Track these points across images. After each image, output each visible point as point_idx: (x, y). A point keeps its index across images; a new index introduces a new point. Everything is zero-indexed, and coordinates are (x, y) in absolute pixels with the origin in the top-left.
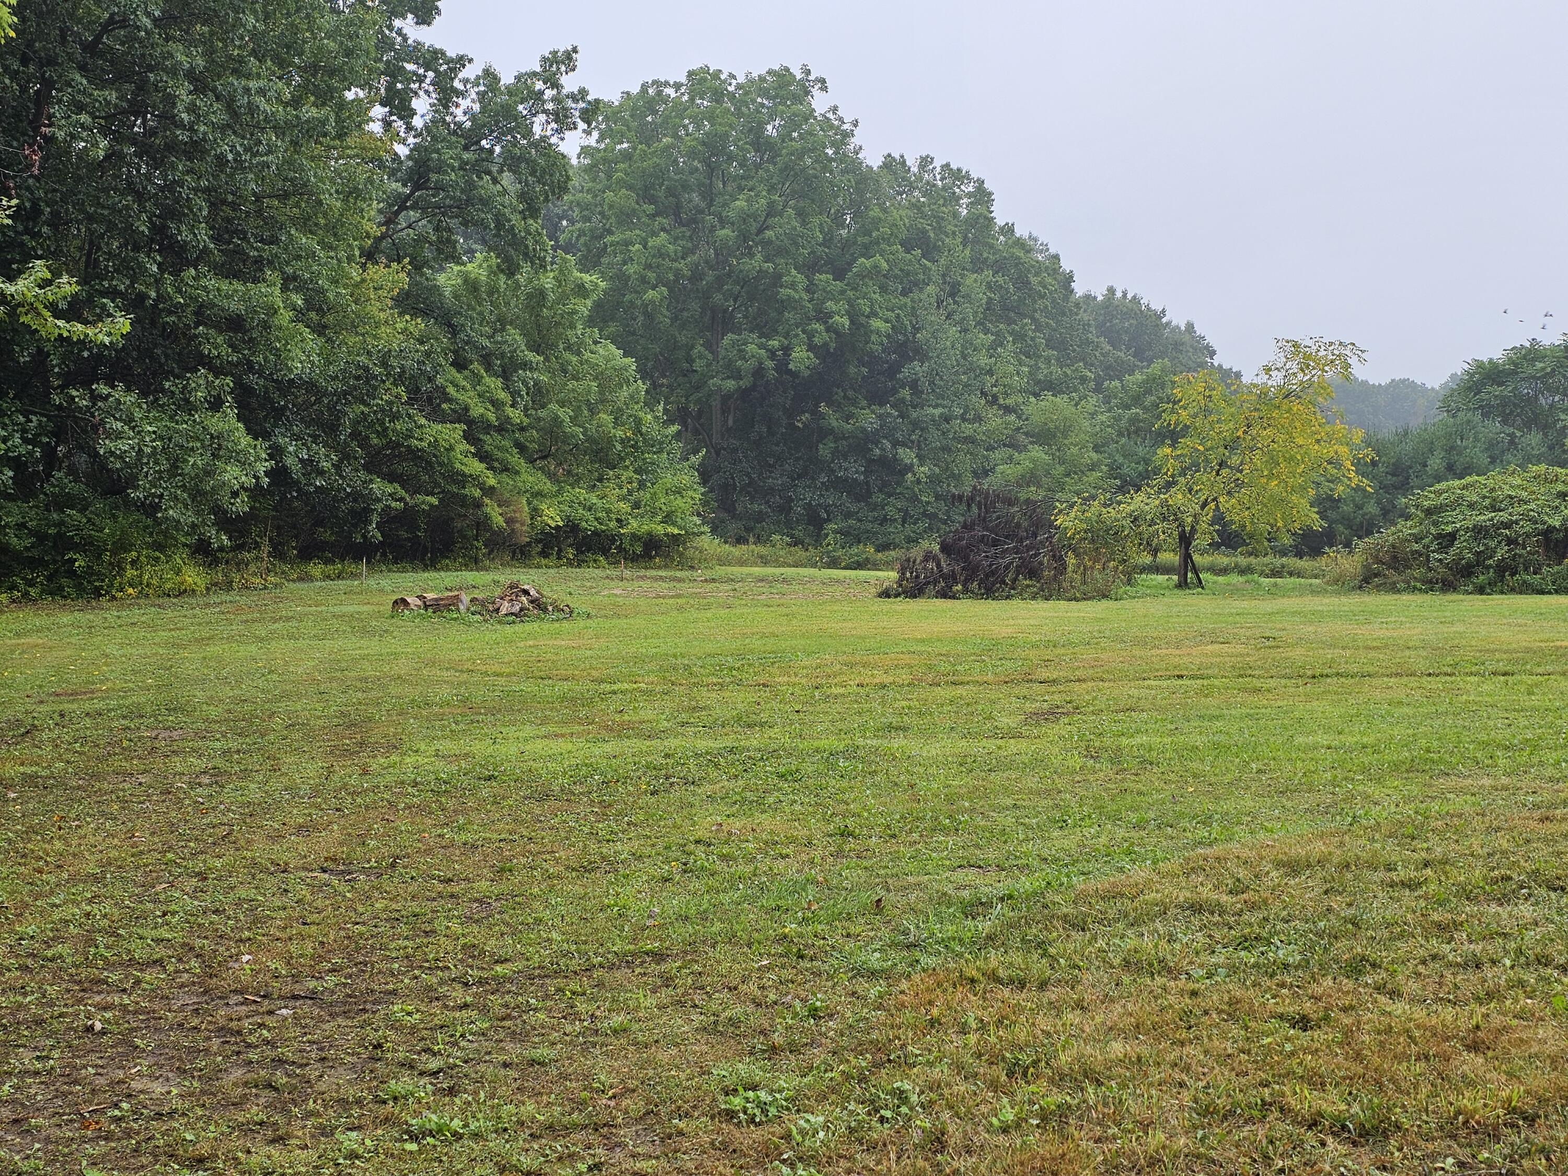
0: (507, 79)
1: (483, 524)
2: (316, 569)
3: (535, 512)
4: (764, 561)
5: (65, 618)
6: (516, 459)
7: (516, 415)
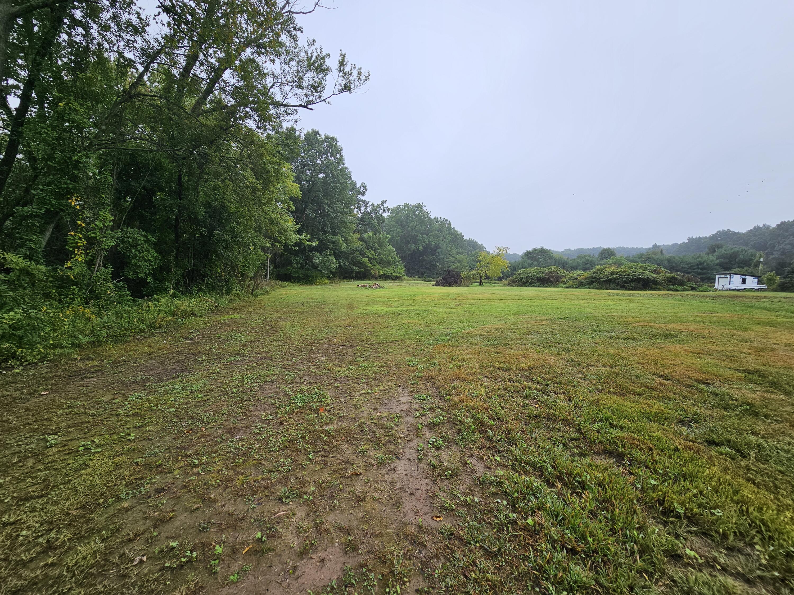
0: (376, 205)
1: (371, 274)
2: (345, 281)
3: (379, 272)
4: (414, 280)
5: (308, 287)
6: (376, 264)
7: (376, 257)
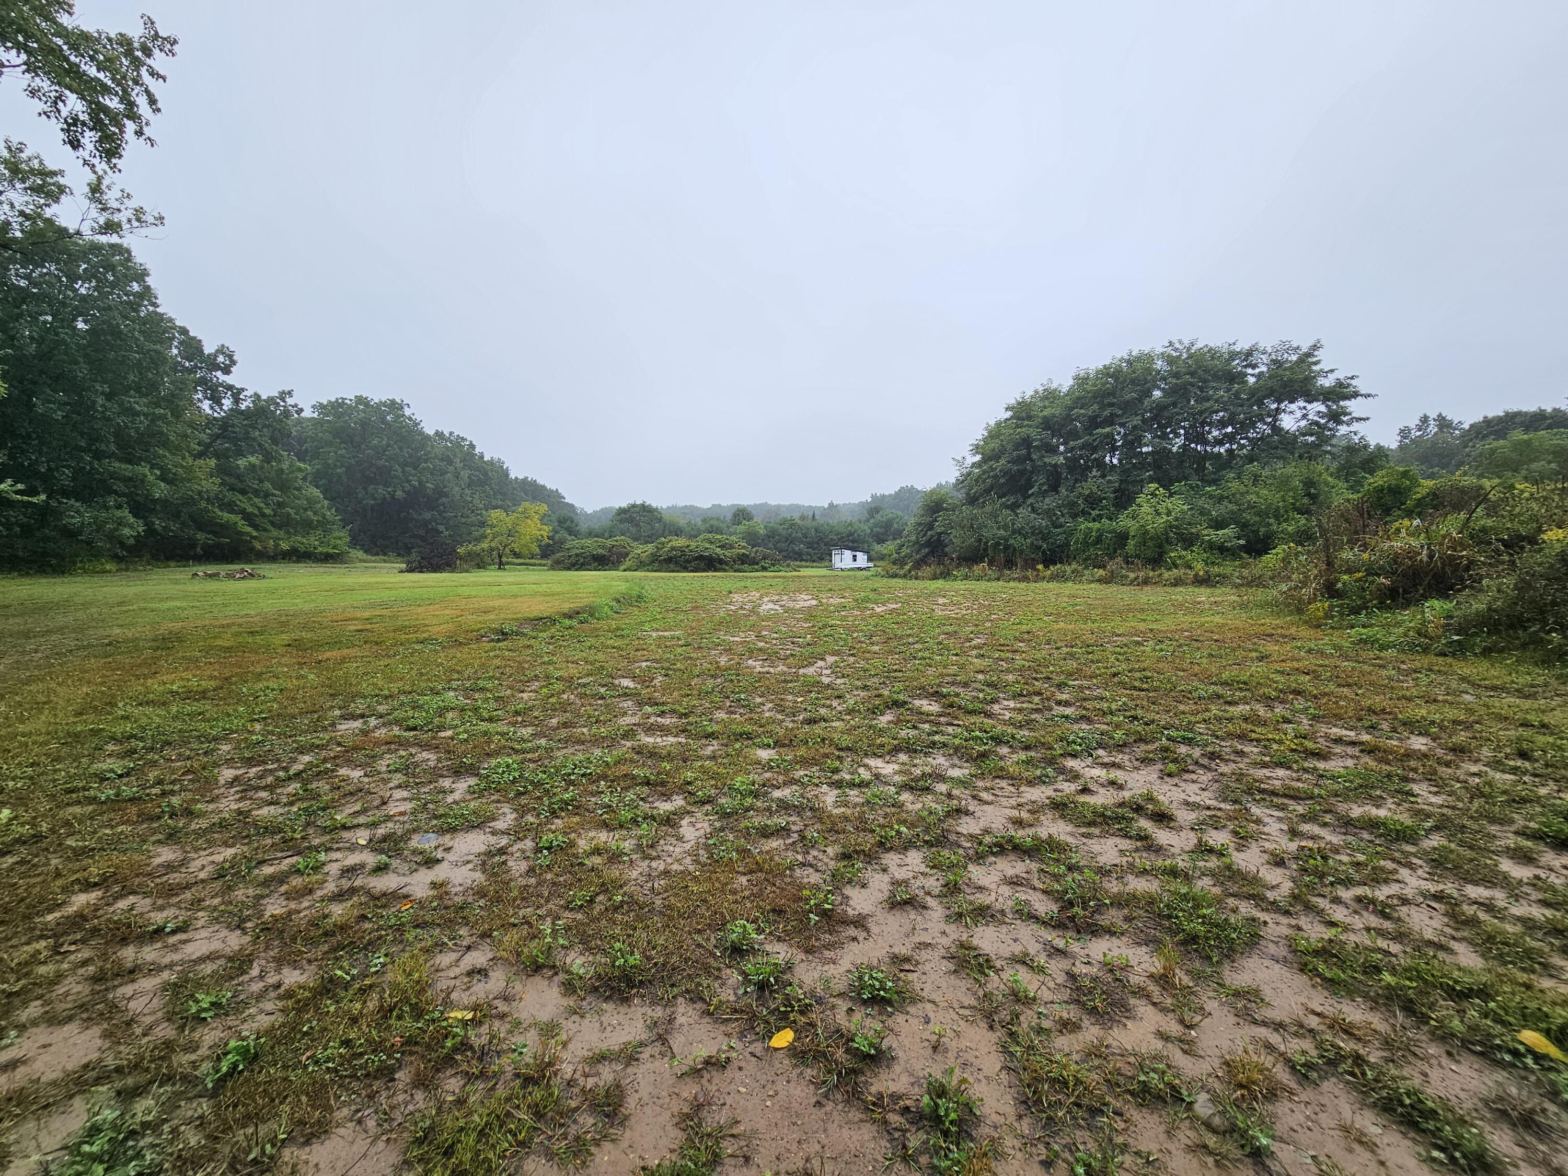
3: (277, 545)
4: (385, 561)
